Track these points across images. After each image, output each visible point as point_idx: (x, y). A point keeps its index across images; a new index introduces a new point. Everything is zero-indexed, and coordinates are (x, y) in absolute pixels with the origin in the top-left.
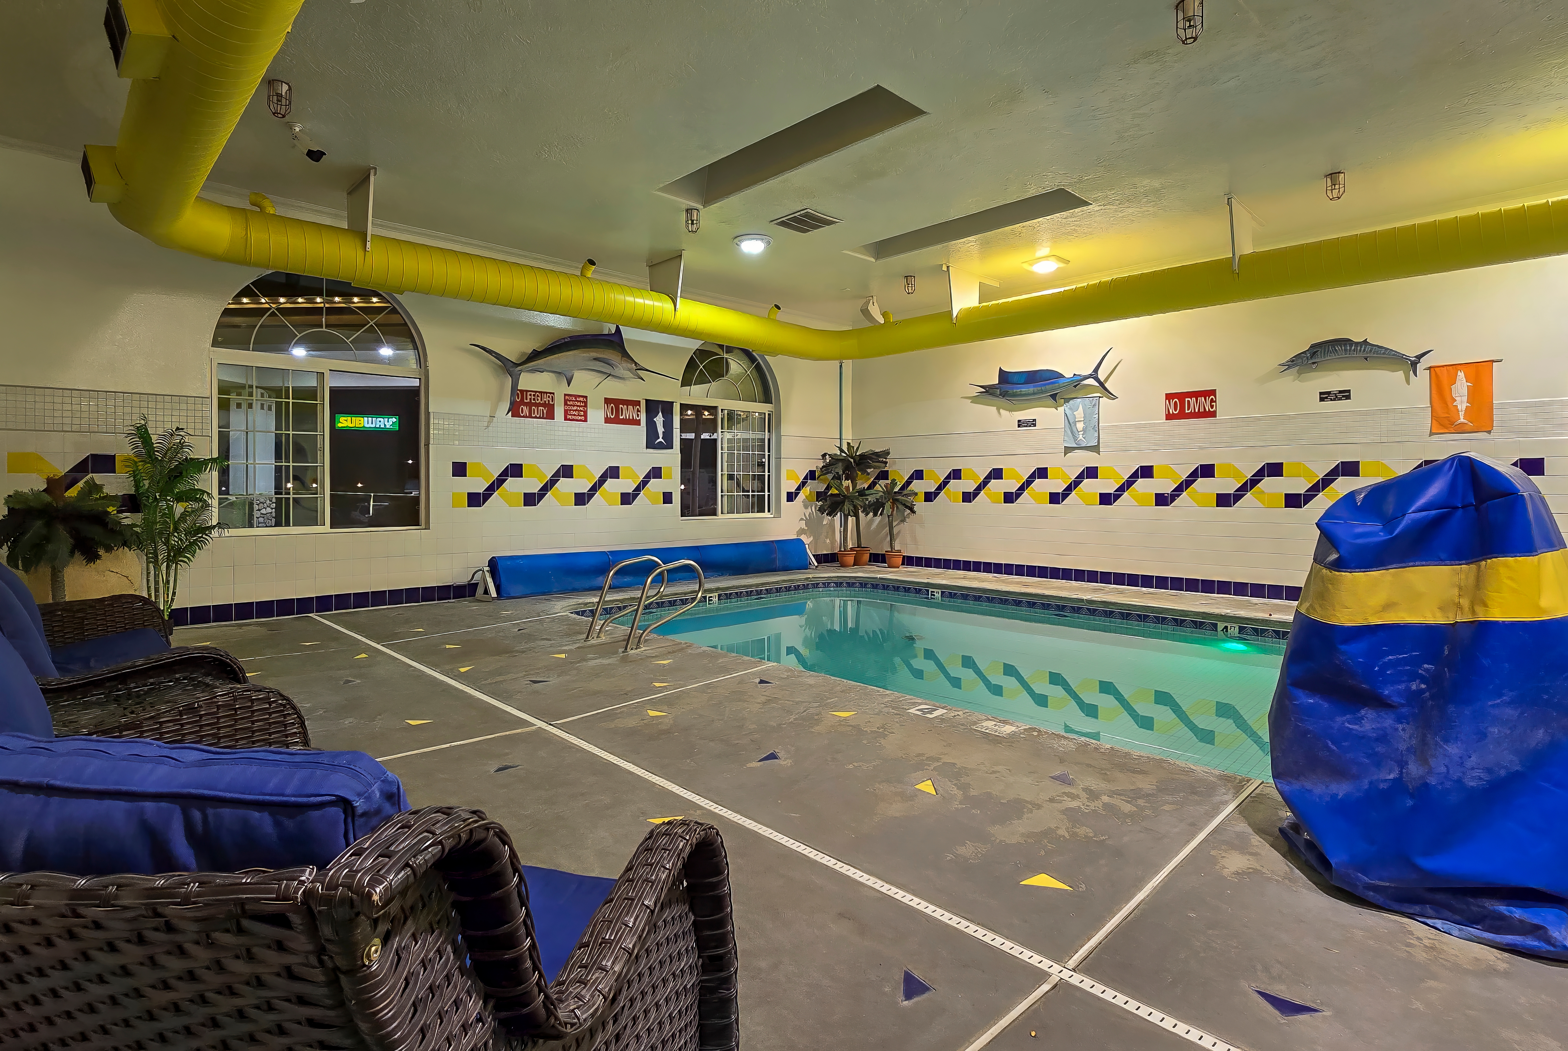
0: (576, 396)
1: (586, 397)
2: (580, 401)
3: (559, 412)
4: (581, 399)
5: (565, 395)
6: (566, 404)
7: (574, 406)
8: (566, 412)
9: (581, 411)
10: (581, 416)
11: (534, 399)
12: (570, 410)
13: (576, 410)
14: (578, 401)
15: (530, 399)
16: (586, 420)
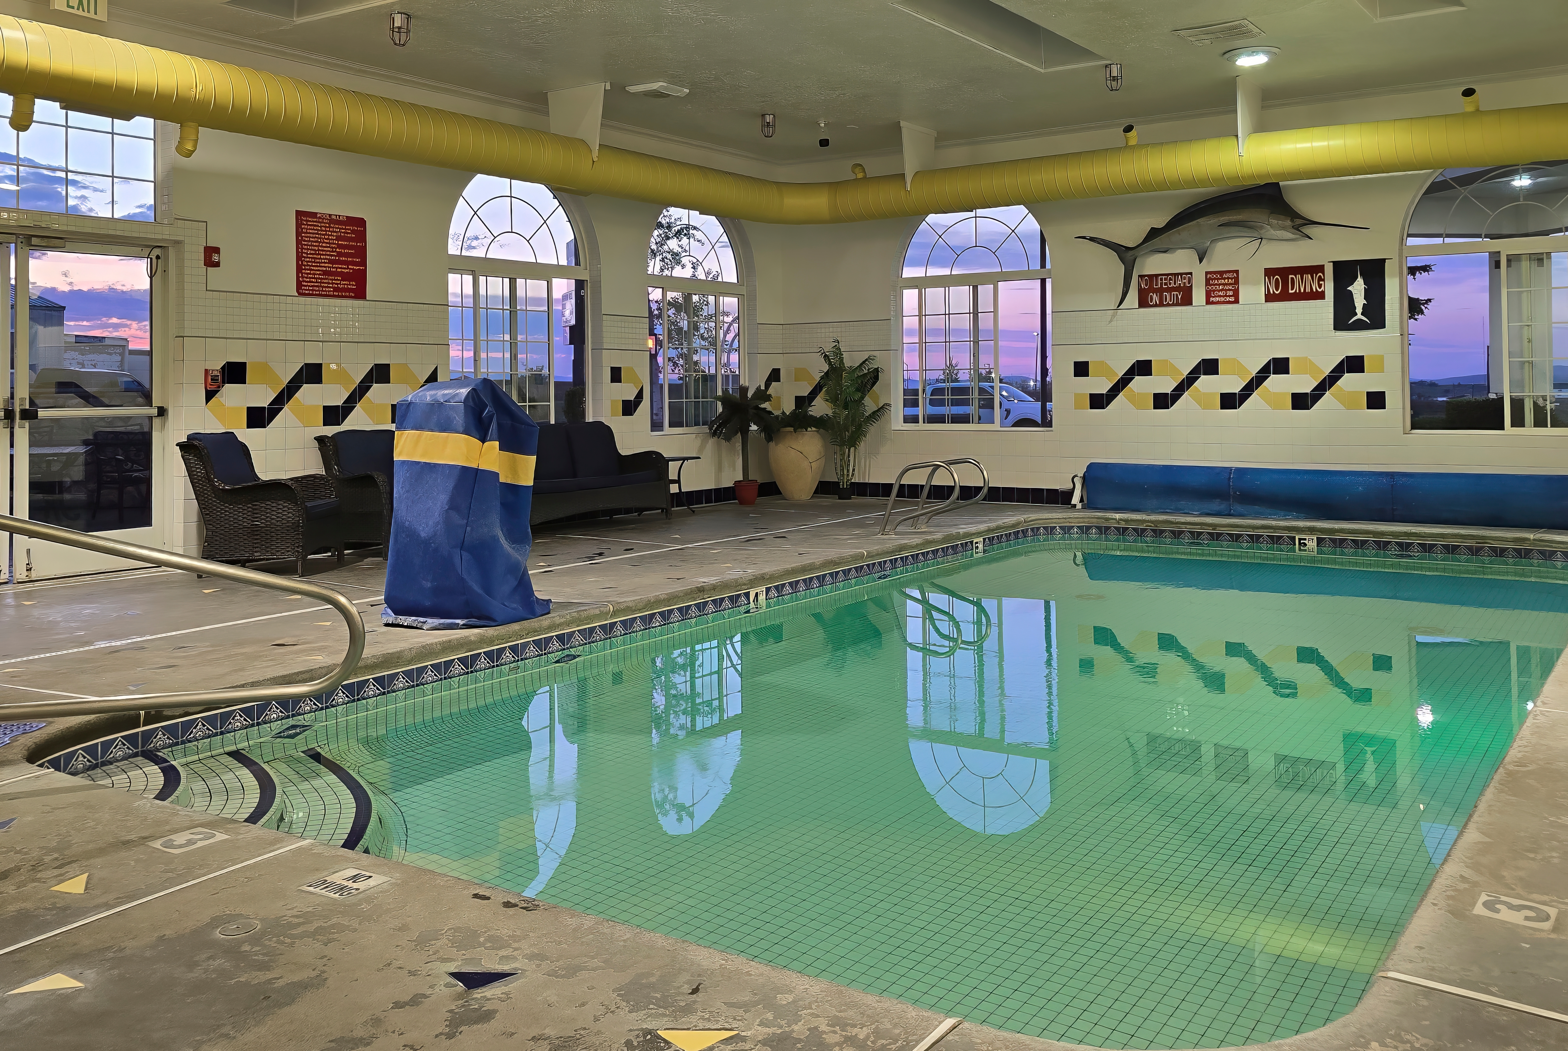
0: (1221, 273)
1: (1237, 272)
2: (1228, 278)
3: (1199, 295)
4: (1230, 275)
5: (1207, 273)
6: (1208, 283)
7: (1219, 285)
8: (1208, 295)
9: (1230, 290)
10: (1230, 296)
11: (1166, 284)
12: (1214, 291)
13: (1222, 290)
14: (1224, 279)
15: (1161, 284)
16: (1237, 301)
